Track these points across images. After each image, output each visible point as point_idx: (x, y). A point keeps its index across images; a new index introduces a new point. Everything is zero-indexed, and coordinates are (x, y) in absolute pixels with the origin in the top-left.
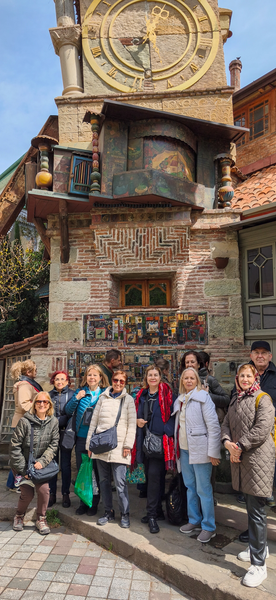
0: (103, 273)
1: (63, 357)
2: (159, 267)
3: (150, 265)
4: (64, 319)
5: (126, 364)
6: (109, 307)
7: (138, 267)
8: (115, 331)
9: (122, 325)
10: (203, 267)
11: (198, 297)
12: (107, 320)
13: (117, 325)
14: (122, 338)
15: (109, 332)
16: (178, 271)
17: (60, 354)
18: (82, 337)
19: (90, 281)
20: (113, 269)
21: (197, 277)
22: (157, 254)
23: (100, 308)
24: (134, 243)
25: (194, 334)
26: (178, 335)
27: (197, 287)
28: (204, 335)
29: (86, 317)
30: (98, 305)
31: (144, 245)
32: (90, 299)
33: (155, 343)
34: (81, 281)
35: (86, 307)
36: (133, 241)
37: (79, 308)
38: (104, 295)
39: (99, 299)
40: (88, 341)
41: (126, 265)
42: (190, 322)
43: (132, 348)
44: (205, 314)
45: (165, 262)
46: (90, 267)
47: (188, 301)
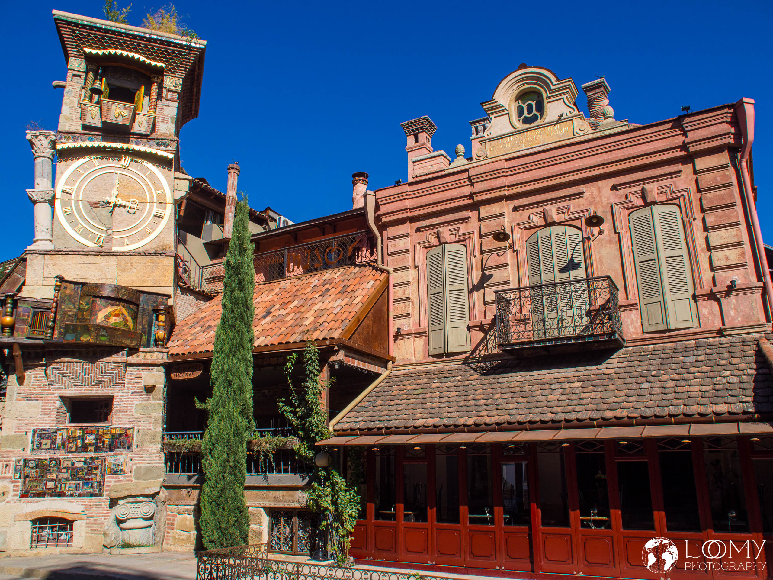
0: (53, 395)
1: (12, 463)
2: (100, 391)
3: (92, 390)
4: (16, 432)
5: (64, 468)
6: (55, 422)
7: (83, 391)
8: (59, 441)
9: (65, 437)
10: (135, 392)
11: (129, 415)
12: (53, 433)
13: (61, 437)
14: (64, 448)
15: (53, 443)
16: (115, 395)
17: (9, 461)
18: (30, 446)
19: (41, 402)
20: (62, 392)
21: (130, 400)
22: (99, 382)
23: (48, 423)
24: (80, 373)
25: (122, 444)
26: (110, 445)
27: (129, 408)
28: (131, 444)
29: (35, 431)
30: (46, 420)
31: (88, 374)
32: (39, 416)
33: (91, 451)
34: (33, 402)
35: (36, 422)
36: (79, 371)
37: (29, 424)
38: (52, 413)
39: (47, 416)
40: (35, 450)
41: (73, 389)
42: (121, 435)
43: (70, 455)
44: (133, 428)
45: (105, 388)
46: (43, 391)
47: (121, 418)
